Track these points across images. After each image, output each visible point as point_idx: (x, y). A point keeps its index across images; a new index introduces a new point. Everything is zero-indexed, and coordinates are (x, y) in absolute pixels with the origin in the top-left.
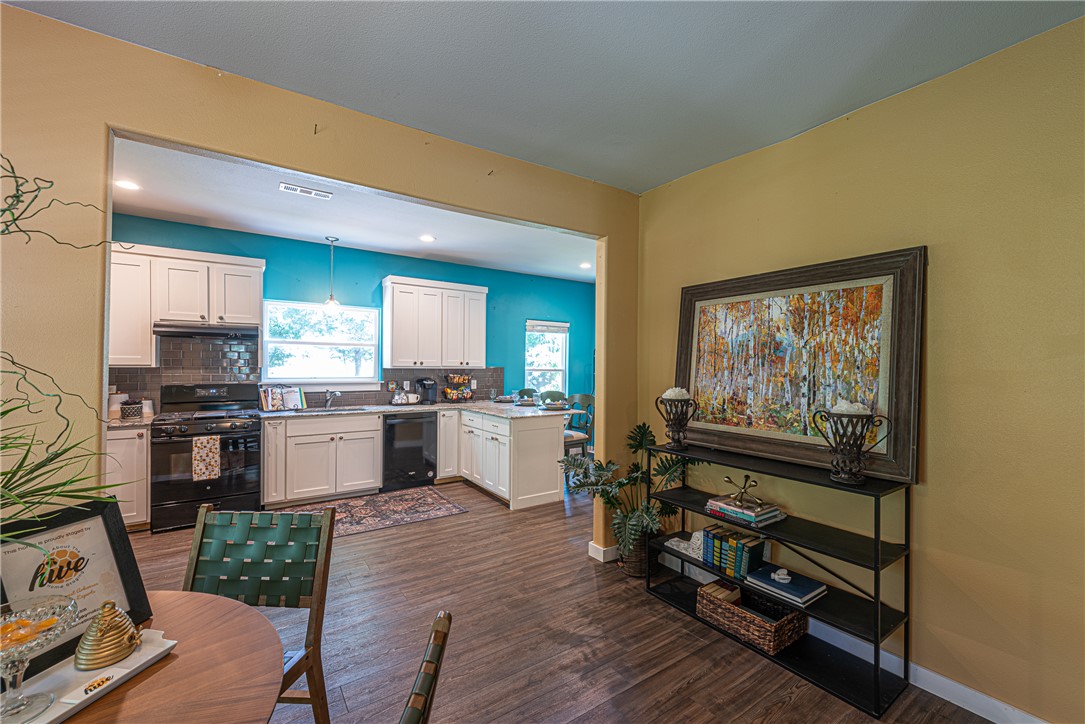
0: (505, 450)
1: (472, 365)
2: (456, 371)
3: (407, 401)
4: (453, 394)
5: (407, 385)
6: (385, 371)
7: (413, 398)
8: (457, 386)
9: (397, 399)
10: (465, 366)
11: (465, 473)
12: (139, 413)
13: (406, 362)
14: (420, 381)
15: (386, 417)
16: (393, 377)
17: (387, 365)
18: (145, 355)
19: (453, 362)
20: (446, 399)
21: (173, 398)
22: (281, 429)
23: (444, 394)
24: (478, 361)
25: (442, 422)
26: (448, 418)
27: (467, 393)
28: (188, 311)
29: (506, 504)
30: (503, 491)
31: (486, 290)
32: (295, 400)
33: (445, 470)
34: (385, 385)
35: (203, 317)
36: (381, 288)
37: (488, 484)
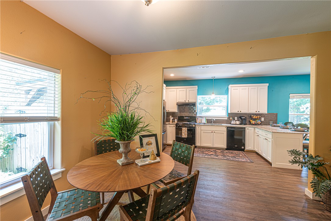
0: (270, 144)
1: (261, 112)
2: (253, 114)
3: (236, 123)
4: (253, 122)
5: (236, 118)
6: (229, 114)
7: (238, 122)
8: (255, 120)
9: (232, 122)
10: (258, 113)
11: (256, 150)
12: (175, 122)
13: (235, 111)
14: (240, 117)
15: (228, 127)
16: (232, 116)
17: (229, 112)
18: (175, 109)
19: (253, 111)
20: (250, 124)
21: (181, 119)
22: (200, 128)
23: (250, 122)
24: (264, 110)
25: (247, 131)
26: (250, 130)
27: (259, 122)
28: (182, 100)
29: (271, 164)
30: (269, 159)
31: (268, 84)
32: (204, 121)
33: (248, 147)
34: (229, 118)
35: (185, 101)
36: (228, 89)
37: (264, 155)
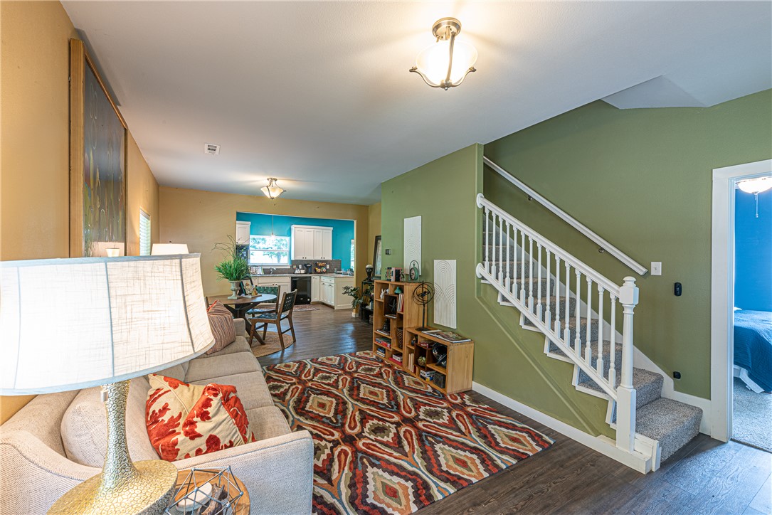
0: (333, 289)
1: (326, 259)
2: (318, 261)
3: (300, 272)
4: (318, 270)
5: (300, 267)
6: (292, 261)
7: (303, 271)
8: (320, 267)
9: (296, 272)
10: (323, 259)
11: (322, 300)
13: (300, 258)
14: (305, 265)
15: (292, 278)
16: (295, 263)
17: (293, 259)
19: (318, 258)
20: (316, 272)
22: (256, 280)
23: (315, 270)
24: (329, 257)
25: (313, 280)
26: (315, 279)
27: (324, 270)
29: (332, 307)
30: (332, 303)
31: (332, 228)
32: (260, 271)
33: (314, 298)
34: (292, 267)
36: (290, 229)
37: (329, 302)
